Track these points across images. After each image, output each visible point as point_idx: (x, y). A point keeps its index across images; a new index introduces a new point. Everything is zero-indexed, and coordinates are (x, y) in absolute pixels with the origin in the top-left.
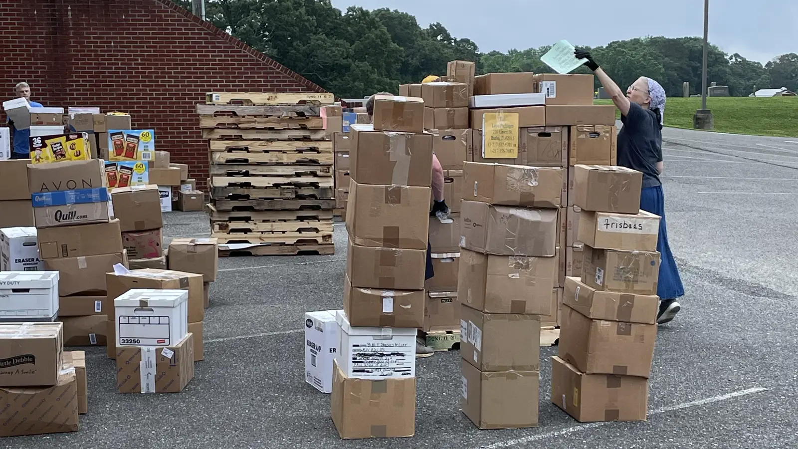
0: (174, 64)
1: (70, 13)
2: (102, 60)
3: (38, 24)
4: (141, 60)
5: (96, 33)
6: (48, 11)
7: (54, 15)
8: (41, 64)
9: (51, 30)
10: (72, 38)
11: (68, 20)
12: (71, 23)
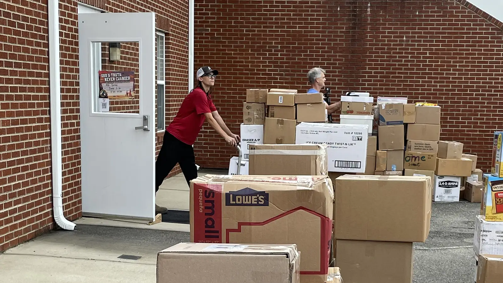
0: (460, 58)
1: (369, 10)
2: (394, 53)
3: (340, 20)
4: (430, 54)
5: (390, 28)
6: (349, 7)
7: (355, 11)
8: (340, 56)
9: (351, 25)
10: (369, 32)
11: (367, 16)
12: (369, 18)
